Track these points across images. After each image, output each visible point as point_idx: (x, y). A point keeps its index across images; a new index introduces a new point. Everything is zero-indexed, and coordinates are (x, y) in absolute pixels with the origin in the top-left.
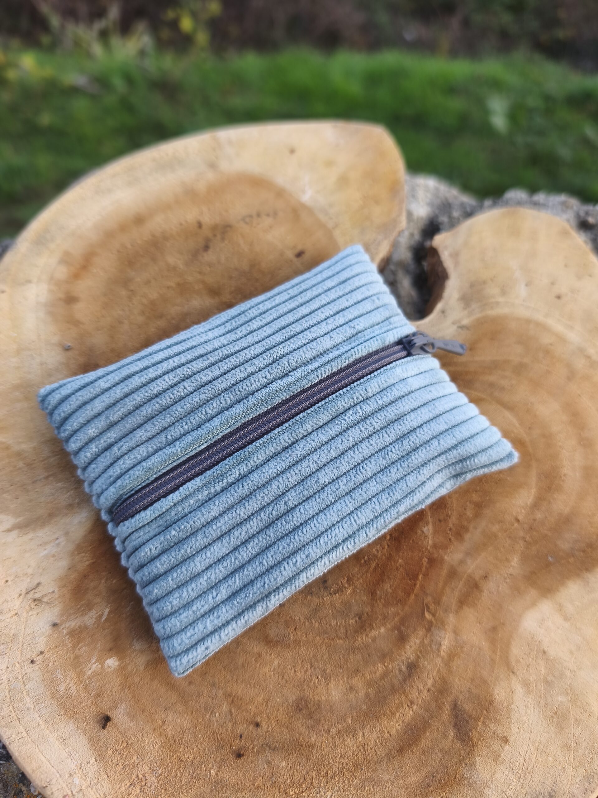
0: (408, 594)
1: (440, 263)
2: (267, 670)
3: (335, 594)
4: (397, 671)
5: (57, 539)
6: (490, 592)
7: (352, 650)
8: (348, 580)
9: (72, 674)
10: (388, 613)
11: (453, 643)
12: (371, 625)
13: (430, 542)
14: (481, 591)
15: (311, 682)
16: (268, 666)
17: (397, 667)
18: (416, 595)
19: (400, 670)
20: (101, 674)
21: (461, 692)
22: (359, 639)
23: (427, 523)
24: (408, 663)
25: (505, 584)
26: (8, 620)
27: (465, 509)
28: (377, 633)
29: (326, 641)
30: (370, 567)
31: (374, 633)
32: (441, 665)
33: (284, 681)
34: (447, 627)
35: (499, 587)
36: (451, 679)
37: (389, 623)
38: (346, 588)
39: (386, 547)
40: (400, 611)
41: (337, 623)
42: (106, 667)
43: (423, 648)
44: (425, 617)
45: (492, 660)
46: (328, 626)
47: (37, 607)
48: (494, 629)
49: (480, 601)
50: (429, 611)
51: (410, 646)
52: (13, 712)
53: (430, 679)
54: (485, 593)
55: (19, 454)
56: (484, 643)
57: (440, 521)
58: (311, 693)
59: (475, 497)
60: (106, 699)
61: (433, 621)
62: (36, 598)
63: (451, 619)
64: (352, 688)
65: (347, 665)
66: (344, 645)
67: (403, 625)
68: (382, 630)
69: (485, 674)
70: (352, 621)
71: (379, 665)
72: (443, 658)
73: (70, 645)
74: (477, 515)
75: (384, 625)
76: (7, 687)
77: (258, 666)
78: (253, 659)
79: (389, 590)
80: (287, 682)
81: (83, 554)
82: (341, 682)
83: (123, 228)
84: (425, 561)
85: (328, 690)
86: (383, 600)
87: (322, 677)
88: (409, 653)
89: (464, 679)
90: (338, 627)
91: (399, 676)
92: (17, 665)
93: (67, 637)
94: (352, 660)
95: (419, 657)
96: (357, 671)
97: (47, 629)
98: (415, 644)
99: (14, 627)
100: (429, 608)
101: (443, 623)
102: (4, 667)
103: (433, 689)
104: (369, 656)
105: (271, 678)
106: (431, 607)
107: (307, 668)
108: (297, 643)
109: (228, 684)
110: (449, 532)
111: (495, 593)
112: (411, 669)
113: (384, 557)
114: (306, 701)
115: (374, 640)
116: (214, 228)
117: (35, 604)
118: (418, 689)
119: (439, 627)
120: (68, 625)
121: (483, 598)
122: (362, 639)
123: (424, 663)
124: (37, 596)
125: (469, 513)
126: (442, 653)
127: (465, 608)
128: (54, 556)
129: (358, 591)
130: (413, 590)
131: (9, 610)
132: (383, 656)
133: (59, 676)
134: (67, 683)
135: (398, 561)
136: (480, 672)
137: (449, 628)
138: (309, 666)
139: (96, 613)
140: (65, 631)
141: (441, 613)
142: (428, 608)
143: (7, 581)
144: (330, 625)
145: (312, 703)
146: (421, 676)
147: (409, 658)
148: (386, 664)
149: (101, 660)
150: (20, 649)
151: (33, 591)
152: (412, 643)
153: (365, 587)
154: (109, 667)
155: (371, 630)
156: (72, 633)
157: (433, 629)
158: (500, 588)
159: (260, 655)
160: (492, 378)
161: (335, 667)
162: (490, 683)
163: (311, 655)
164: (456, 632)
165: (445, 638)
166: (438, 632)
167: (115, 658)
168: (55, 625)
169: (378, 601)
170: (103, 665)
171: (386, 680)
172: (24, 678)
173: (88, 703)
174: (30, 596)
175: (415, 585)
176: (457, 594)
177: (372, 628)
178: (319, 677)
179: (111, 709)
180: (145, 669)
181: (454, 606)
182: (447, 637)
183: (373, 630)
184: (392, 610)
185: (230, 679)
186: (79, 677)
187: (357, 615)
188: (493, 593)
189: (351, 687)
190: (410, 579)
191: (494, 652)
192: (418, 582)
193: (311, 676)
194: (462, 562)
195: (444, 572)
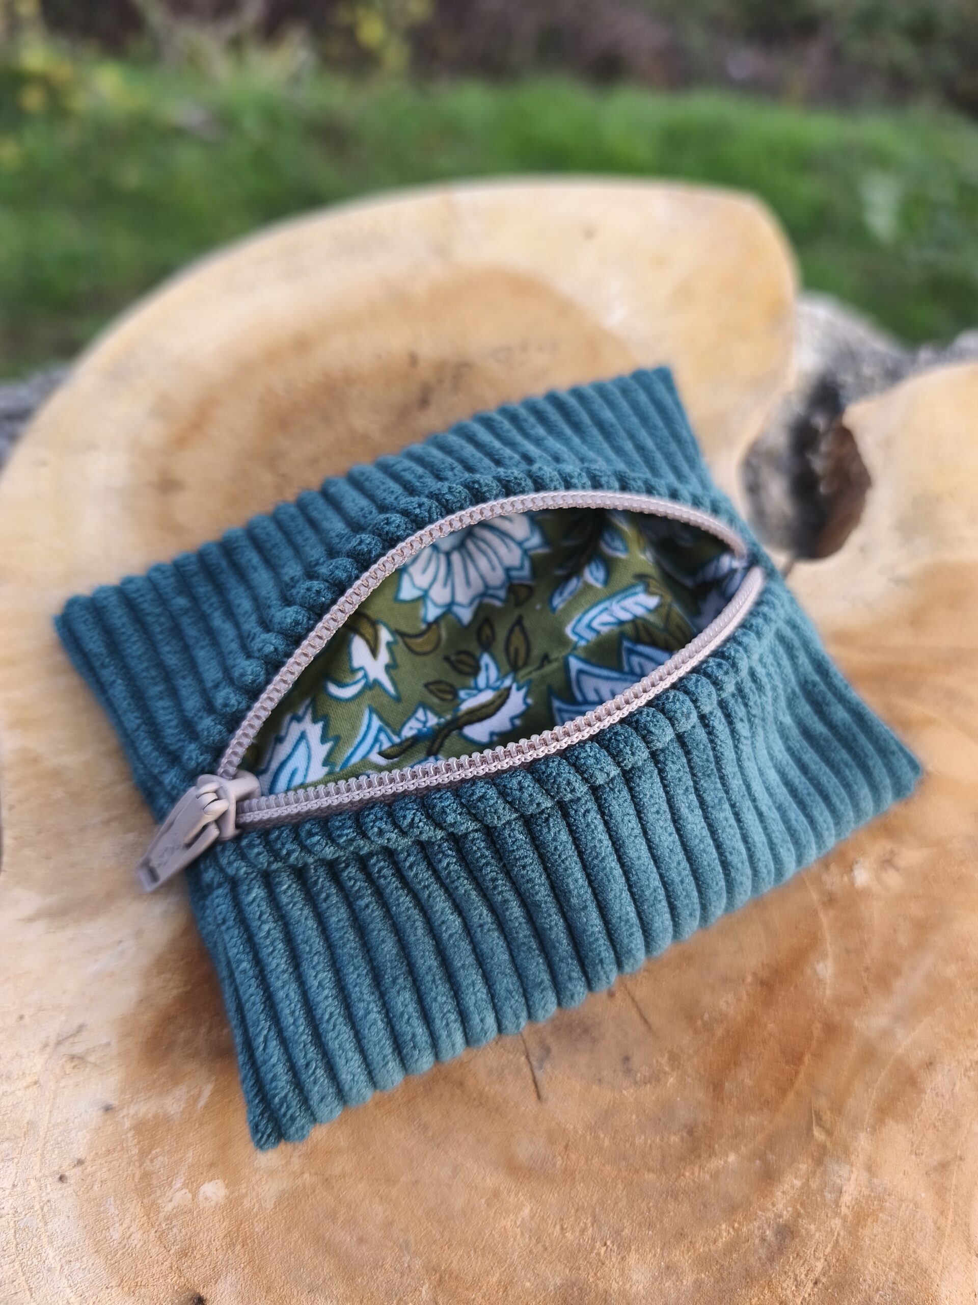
0: (783, 1092)
1: (855, 456)
2: (508, 1222)
3: (645, 1083)
4: (757, 1241)
5: (120, 942)
6: (937, 1094)
7: (674, 1194)
8: (670, 1059)
9: (135, 1208)
10: (743, 1125)
11: (866, 1192)
12: (710, 1147)
13: (828, 992)
14: (921, 1091)
15: (591, 1252)
16: (512, 1217)
17: (756, 1231)
18: (798, 1094)
19: (763, 1239)
20: (191, 1211)
21: (878, 1290)
22: (687, 1174)
23: (824, 956)
24: (778, 1225)
25: (966, 1080)
26: (19, 1094)
27: (895, 931)
28: (722, 1163)
29: (625, 1173)
30: (713, 1035)
31: (716, 1163)
32: (842, 1233)
33: (540, 1245)
34: (853, 1158)
35: (955, 1085)
36: (860, 1262)
37: (746, 1146)
38: (665, 1073)
39: (745, 997)
40: (765, 1123)
41: (646, 1140)
42: (201, 1197)
43: (808, 1198)
44: (813, 1136)
45: (939, 1228)
46: (628, 1145)
47: (76, 1070)
48: (943, 1167)
49: (919, 1110)
50: (820, 1125)
51: (784, 1192)
52: (20, 1274)
53: (818, 1259)
54: (928, 1096)
55: (56, 775)
56: (923, 1195)
57: (848, 951)
58: (592, 1274)
59: (915, 909)
60: (199, 1263)
61: (828, 1144)
62: (75, 1052)
63: (863, 1142)
64: (670, 1269)
65: (661, 1222)
66: (658, 1184)
67: (771, 1150)
68: (732, 1158)
69: (924, 1254)
70: (674, 1139)
71: (724, 1226)
72: (845, 1219)
73: (135, 1151)
74: (919, 944)
75: (736, 1148)
76: (12, 1224)
77: (492, 1215)
78: (483, 1201)
79: (749, 1082)
80: (546, 1249)
81: (168, 976)
82: (650, 1256)
83: (272, 357)
84: (817, 1029)
85: (623, 1270)
86: (734, 1100)
87: (613, 1243)
88: (780, 1206)
89: (885, 1265)
90: (647, 1149)
91: (761, 1251)
92: (33, 1182)
93: (130, 1135)
94: (672, 1213)
95: (799, 1215)
96: (681, 1235)
97: (94, 1115)
98: (793, 1187)
99: (30, 1107)
100: (821, 1119)
101: (846, 1151)
102: (7, 1184)
103: (824, 1280)
104: (705, 1206)
105: (515, 1239)
106: (824, 1118)
107: (585, 1224)
108: (569, 1174)
109: (434, 1247)
110: (863, 974)
111: (947, 1097)
112: (784, 1238)
113: (739, 1018)
114: (581, 1289)
115: (715, 1176)
116: (440, 367)
117: (73, 1064)
118: (796, 1280)
119: (838, 1157)
120: (132, 1110)
121: (923, 1103)
122: (693, 1174)
123: (808, 1226)
124: (78, 1049)
125: (903, 940)
126: (844, 1210)
127: (891, 1124)
128: (112, 974)
129: (689, 1080)
130: (792, 1082)
131: (24, 1073)
132: (732, 1209)
133: (112, 1209)
134: (125, 1226)
135: (766, 1026)
136: (915, 1252)
137: (859, 1160)
138: (590, 1219)
139: (188, 1092)
140: (128, 1124)
141: (844, 1130)
142: (819, 1119)
143: (21, 1017)
144: (632, 1144)
145: (593, 1294)
146: (801, 1254)
147: (780, 1216)
148: (736, 1225)
149: (193, 1185)
150: (40, 1152)
151: (71, 1040)
152: (786, 1186)
153: (702, 1072)
154: (206, 1199)
155: (710, 1156)
156: (141, 1127)
157: (827, 1159)
158: (957, 1088)
159: (496, 1194)
160: (951, 681)
161: (640, 1225)
162: (933, 1275)
163: (594, 1199)
164: (871, 1169)
165: (849, 1180)
166: (836, 1168)
167: (220, 1182)
168: (108, 1109)
169: (726, 1102)
170: (195, 1195)
171: (735, 1256)
172: (46, 1209)
173: (164, 1267)
174: (65, 1049)
175: (797, 1073)
176: (874, 1094)
177: (712, 1154)
178: (609, 1243)
179: (206, 1282)
180: (275, 1208)
181: (868, 1118)
182: (853, 1177)
183: (713, 1158)
184: (752, 1120)
185: (438, 1236)
186: (148, 1215)
187: (685, 1126)
188: (943, 1096)
189: (668, 1267)
190: (787, 1062)
191: (942, 1213)
192: (803, 1070)
193: (593, 1239)
194: (887, 1034)
195: (853, 1051)
